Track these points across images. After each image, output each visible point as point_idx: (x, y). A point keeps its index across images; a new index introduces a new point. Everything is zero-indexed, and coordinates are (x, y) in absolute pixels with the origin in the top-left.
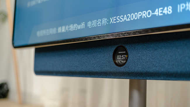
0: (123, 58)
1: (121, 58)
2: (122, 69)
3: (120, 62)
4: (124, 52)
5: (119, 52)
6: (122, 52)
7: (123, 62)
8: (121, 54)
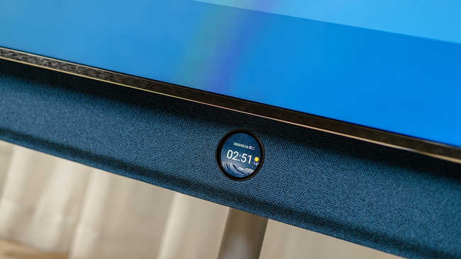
0: (244, 159)
1: (238, 158)
2: (238, 187)
3: (232, 167)
4: (250, 147)
5: (235, 144)
6: (243, 146)
7: (241, 169)
8: (241, 150)
